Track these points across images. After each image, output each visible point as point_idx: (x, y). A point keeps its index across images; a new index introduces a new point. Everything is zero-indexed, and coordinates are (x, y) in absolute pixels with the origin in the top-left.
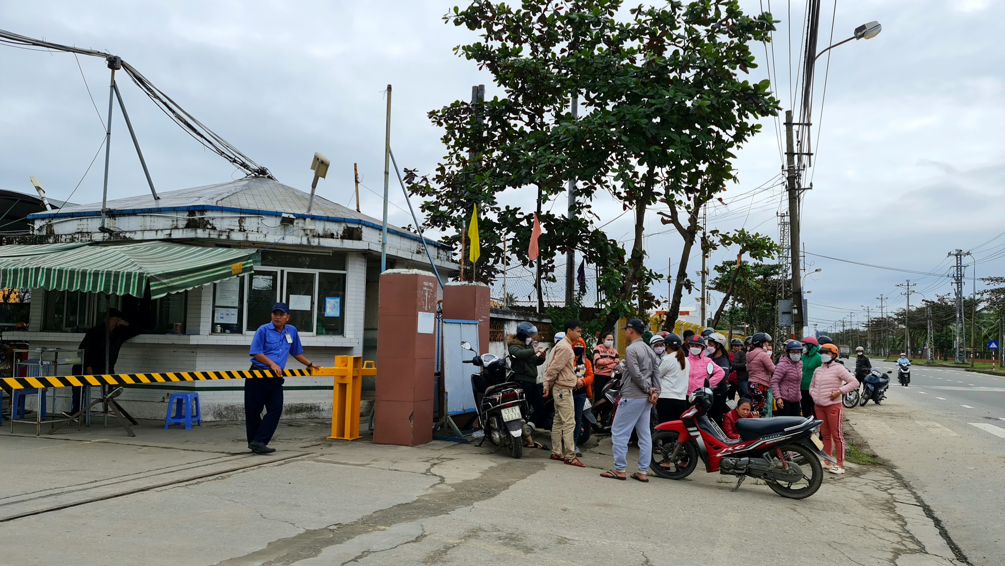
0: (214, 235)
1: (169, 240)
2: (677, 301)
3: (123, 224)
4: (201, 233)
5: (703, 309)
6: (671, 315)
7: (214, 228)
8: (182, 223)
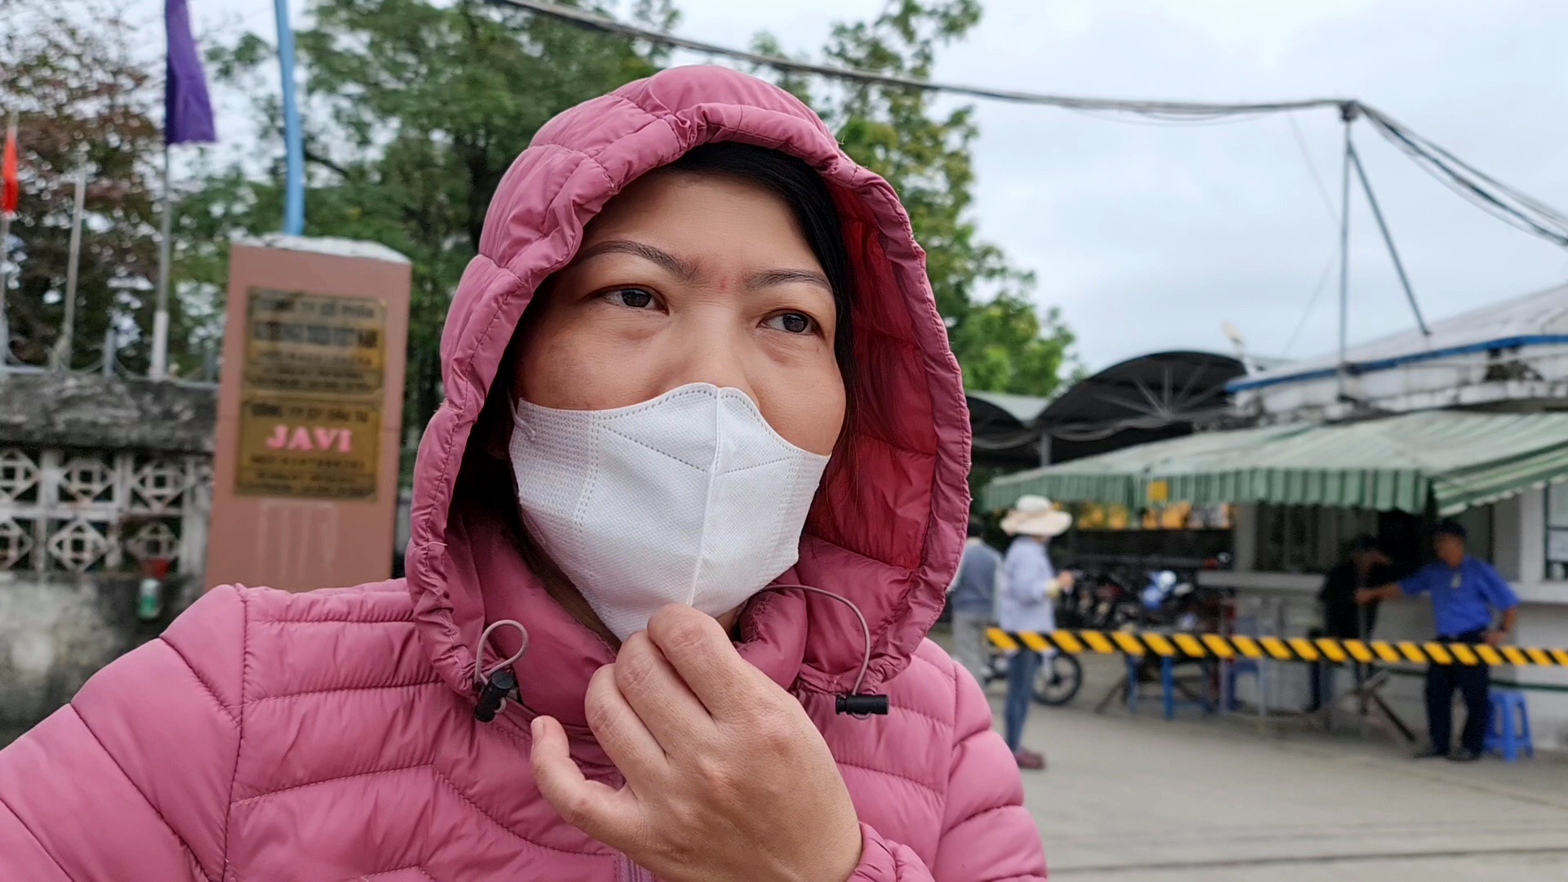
0: (1541, 390)
1: (1457, 408)
3: (1374, 386)
4: (1514, 389)
7: (1538, 378)
8: (1478, 373)
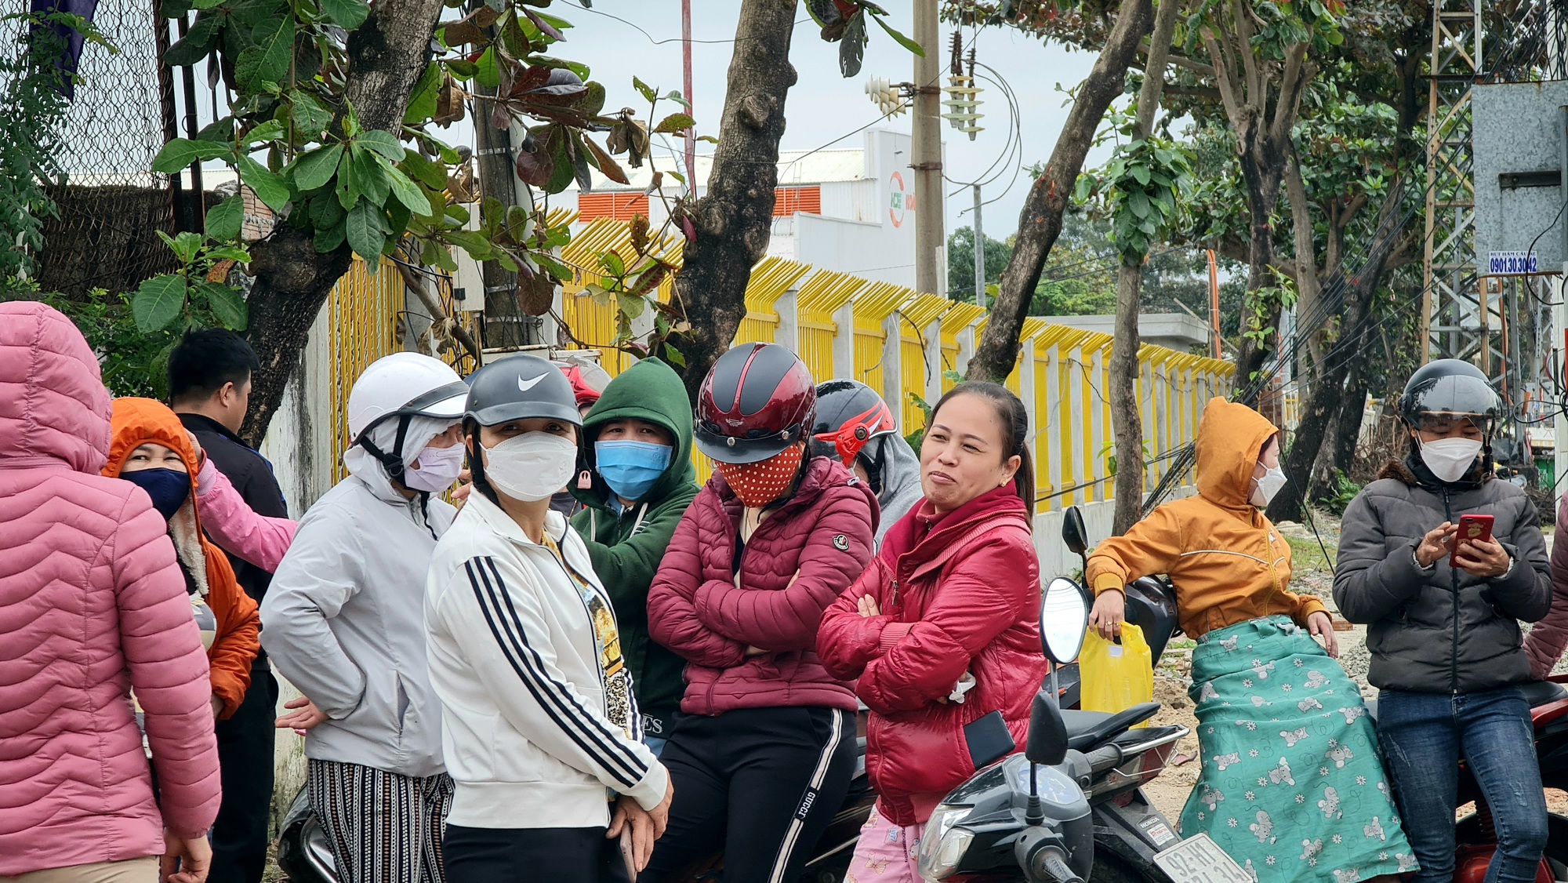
2: (760, 116)
5: (928, 169)
6: (717, 224)
